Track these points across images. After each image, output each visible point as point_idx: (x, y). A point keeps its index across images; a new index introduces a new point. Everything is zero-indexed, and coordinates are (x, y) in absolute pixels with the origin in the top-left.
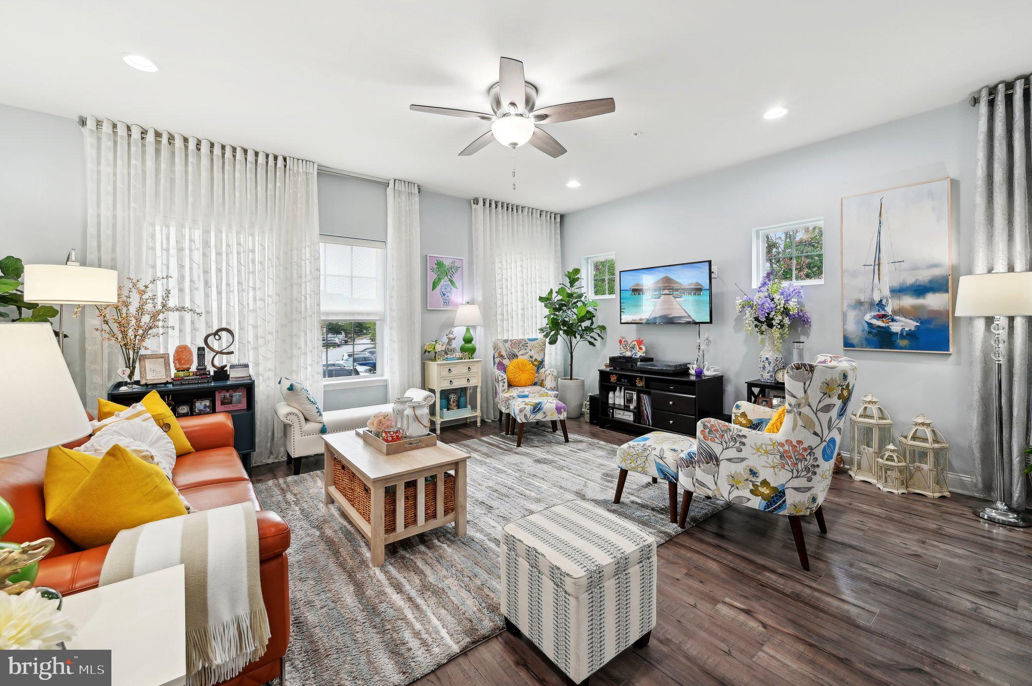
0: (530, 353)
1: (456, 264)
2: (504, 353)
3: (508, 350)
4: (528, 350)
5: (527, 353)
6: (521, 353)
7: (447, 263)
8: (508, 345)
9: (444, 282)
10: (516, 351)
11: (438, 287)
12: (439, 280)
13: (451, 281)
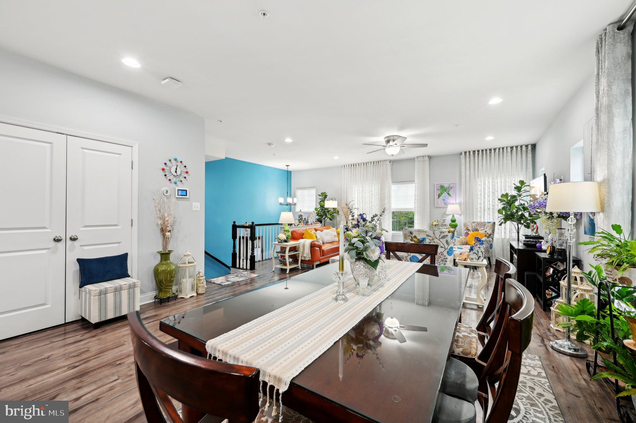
0: (486, 230)
1: (451, 186)
2: (470, 228)
3: (474, 227)
4: (485, 228)
5: (484, 229)
6: (481, 229)
7: (446, 186)
8: (475, 224)
9: (445, 194)
10: (478, 228)
11: (441, 197)
12: (442, 193)
13: (449, 194)
